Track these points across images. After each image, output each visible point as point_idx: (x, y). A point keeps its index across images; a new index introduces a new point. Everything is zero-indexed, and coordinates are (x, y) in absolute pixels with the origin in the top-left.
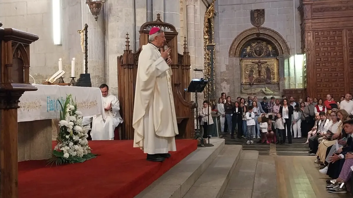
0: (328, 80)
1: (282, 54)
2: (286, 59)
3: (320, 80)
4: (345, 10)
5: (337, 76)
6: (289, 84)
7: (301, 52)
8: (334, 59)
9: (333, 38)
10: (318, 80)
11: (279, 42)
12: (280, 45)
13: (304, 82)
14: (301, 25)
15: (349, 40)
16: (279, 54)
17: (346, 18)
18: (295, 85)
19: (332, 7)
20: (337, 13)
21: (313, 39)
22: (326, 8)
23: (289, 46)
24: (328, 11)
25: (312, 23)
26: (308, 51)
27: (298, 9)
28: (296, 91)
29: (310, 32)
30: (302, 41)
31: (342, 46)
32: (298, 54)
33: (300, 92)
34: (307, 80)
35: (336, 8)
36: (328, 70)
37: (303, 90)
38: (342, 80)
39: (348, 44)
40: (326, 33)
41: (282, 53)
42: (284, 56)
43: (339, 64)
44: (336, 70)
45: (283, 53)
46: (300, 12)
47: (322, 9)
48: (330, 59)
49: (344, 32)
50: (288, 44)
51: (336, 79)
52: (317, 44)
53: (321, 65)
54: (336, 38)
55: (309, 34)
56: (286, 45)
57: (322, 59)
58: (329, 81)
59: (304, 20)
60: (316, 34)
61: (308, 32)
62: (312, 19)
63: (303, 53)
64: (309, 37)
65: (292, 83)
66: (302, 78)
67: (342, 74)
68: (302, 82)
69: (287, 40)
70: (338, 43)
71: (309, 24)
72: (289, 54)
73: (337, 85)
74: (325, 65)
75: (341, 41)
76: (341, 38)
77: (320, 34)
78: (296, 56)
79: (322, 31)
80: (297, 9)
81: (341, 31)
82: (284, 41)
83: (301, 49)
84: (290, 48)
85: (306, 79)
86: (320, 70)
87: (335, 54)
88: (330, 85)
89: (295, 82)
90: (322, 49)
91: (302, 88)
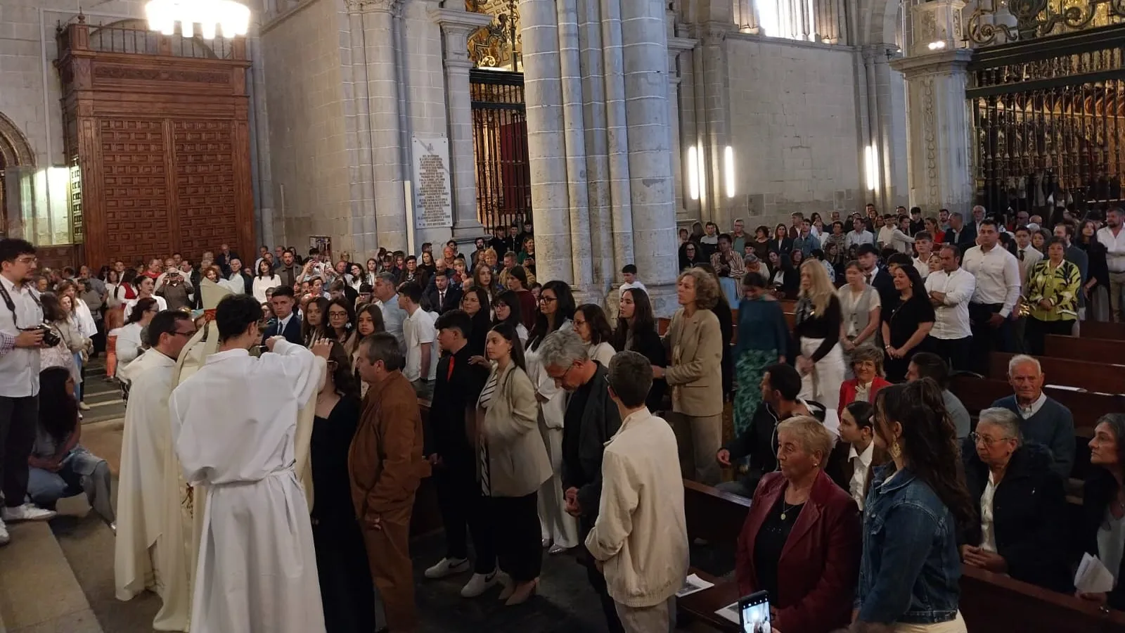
0: (132, 226)
1: (13, 164)
2: (26, 176)
3: (115, 226)
4: (167, 79)
5: (153, 216)
6: (35, 235)
7: (64, 163)
8: (145, 181)
9: (142, 136)
10: (110, 226)
11: (6, 136)
12: (9, 144)
13: (74, 230)
14: (63, 100)
15: (176, 142)
16: (5, 164)
17: (171, 97)
18: (50, 236)
19: (138, 70)
20: (150, 84)
21: (97, 135)
22: (126, 70)
23: (32, 146)
24: (131, 77)
25: (94, 100)
26: (85, 161)
27: (54, 62)
28: (54, 251)
29: (91, 119)
30: (65, 138)
31: (161, 153)
32: (56, 166)
33: (62, 252)
34: (84, 225)
35: (149, 72)
36: (133, 205)
37: (70, 247)
38: (163, 224)
39: (174, 151)
40: (126, 124)
41: (13, 162)
42: (21, 170)
43: (156, 191)
44: (150, 205)
45: (17, 163)
46: (59, 70)
47: (116, 70)
48: (136, 181)
49: (166, 124)
50: (30, 141)
51: (149, 223)
52: (107, 147)
53: (117, 192)
54: (149, 136)
55: (87, 124)
56: (25, 143)
57: (120, 181)
58: (135, 228)
59: (75, 91)
60: (105, 124)
61: (85, 118)
62: (94, 91)
63: (69, 163)
64: (88, 130)
65: (42, 232)
66: (66, 220)
67: (164, 213)
68: (66, 230)
69: (27, 133)
70: (153, 148)
71: (86, 101)
72: (33, 165)
73: (152, 235)
74: (126, 194)
75: (159, 142)
76: (159, 136)
77: (112, 125)
78: (51, 170)
79: (116, 119)
80: (50, 64)
81: (159, 121)
82: (18, 135)
83: (63, 155)
84: (34, 149)
85: (78, 224)
86: (113, 203)
87: (147, 169)
88: (139, 236)
89: (50, 231)
90: (118, 159)
91: (68, 243)
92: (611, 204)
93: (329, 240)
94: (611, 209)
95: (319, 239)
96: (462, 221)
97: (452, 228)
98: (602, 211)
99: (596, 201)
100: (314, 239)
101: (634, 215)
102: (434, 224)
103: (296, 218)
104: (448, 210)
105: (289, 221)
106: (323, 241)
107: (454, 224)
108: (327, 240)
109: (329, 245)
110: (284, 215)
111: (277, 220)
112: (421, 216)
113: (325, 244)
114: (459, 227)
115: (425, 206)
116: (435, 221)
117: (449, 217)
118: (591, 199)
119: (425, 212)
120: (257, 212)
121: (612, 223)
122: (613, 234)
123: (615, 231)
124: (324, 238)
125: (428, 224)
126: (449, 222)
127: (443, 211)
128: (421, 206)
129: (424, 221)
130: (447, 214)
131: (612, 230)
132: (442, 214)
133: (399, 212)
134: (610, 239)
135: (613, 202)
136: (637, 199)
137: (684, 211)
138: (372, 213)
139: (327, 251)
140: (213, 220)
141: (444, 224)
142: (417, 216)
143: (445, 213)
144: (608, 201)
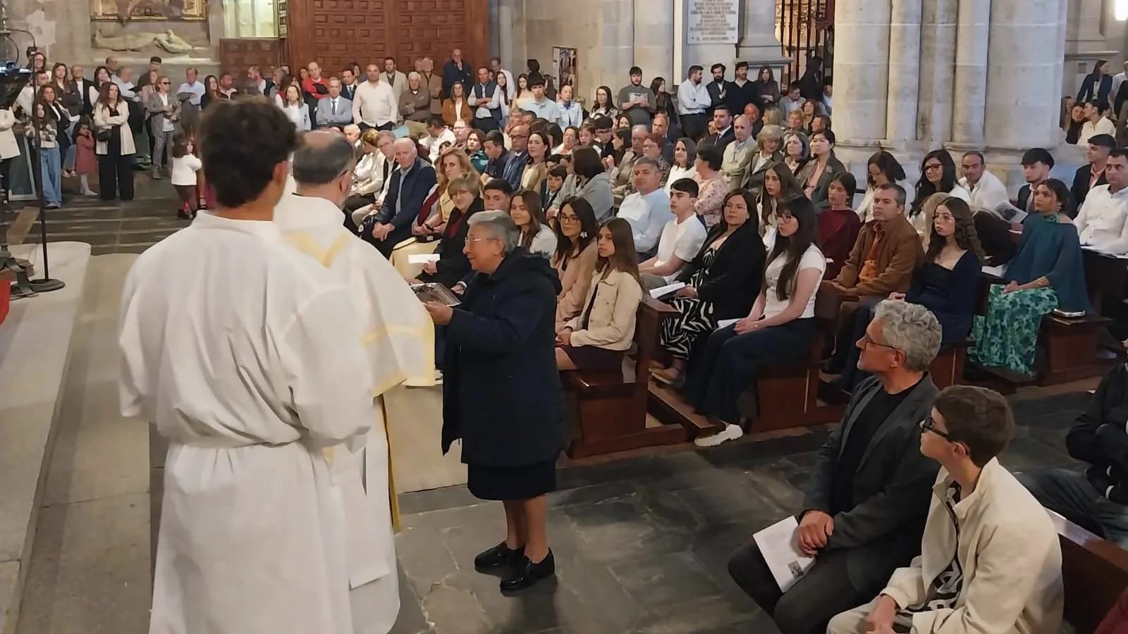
0: (342, 19)
3: (323, 18)
5: (367, 8)
6: (237, 24)
10: (318, 18)
13: (280, 21)
18: (254, 26)
28: (257, 44)
33: (266, 47)
34: (289, 15)
37: (275, 41)
38: (379, 19)
51: (362, 17)
58: (345, 22)
65: (244, 21)
66: (271, 7)
68: (272, 21)
73: (366, 33)
85: (283, 13)
88: (350, 33)
89: (254, 19)
91: (273, 36)
92: (957, 21)
93: (575, 53)
94: (956, 29)
95: (565, 51)
96: (751, 36)
97: (738, 46)
98: (941, 30)
99: (934, 17)
100: (559, 50)
101: (992, 40)
102: (712, 39)
103: (539, 22)
104: (733, 20)
105: (530, 23)
106: (568, 54)
107: (741, 39)
108: (572, 52)
109: (574, 59)
110: (524, 16)
111: (516, 22)
112: (694, 26)
113: (570, 58)
114: (747, 45)
115: (702, 13)
116: (714, 34)
117: (733, 29)
118: (926, 14)
119: (701, 21)
120: (495, 10)
121: (955, 51)
122: (955, 67)
123: (959, 63)
124: (569, 49)
125: (704, 39)
126: (733, 37)
127: (725, 21)
128: (695, 13)
129: (698, 34)
130: (731, 26)
131: (955, 61)
132: (725, 25)
133: (665, 19)
134: (949, 75)
135: (961, 17)
136: (1000, 15)
137: (1102, 38)
138: (629, 19)
139: (572, 67)
140: (440, 18)
141: (726, 38)
142: (690, 26)
143: (729, 24)
144: (954, 16)
